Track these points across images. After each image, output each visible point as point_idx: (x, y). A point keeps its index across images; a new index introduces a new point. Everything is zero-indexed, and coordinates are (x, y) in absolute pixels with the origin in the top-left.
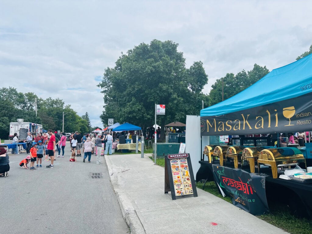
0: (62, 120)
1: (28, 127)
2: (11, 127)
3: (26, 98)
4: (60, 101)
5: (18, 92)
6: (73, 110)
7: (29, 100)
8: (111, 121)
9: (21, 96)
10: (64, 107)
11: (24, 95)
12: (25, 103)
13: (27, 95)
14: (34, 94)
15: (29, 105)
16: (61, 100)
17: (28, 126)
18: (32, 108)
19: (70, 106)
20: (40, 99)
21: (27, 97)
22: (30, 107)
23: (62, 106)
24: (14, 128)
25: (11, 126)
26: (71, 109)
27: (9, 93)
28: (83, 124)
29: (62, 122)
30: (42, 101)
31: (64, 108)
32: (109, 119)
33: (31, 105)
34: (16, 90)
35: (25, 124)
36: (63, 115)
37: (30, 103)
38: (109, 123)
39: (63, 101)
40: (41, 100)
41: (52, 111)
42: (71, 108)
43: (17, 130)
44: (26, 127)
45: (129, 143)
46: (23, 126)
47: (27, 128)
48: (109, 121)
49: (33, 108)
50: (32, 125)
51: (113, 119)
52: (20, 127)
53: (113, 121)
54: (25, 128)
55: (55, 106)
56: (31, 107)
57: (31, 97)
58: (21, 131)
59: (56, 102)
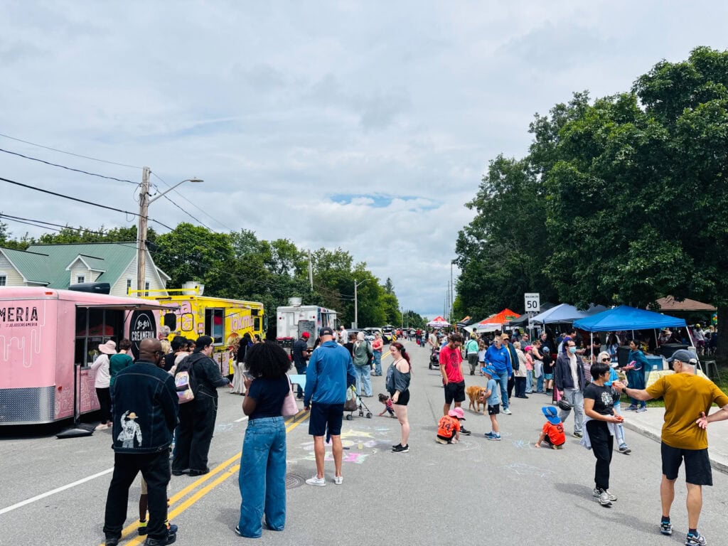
0: (354, 298)
1: (314, 317)
2: (280, 318)
3: (274, 252)
4: (345, 254)
5: (259, 239)
6: (370, 273)
7: (281, 256)
8: (532, 300)
9: (265, 248)
10: (352, 267)
11: (271, 246)
12: (273, 263)
13: (276, 245)
14: (290, 243)
15: (280, 266)
16: (346, 252)
17: (315, 313)
18: (286, 272)
19: (365, 264)
20: (300, 252)
21: (276, 250)
22: (282, 270)
23: (348, 266)
24: (286, 318)
25: (279, 315)
26: (367, 272)
27: (242, 242)
28: (390, 306)
29: (354, 301)
30: (304, 257)
31: (353, 270)
32: (526, 295)
33: (284, 266)
34: (255, 235)
35: (306, 310)
36: (356, 286)
37: (283, 262)
38: (527, 306)
39: (349, 255)
40: (303, 254)
41: (329, 278)
42: (367, 269)
43: (291, 323)
44: (311, 318)
45: (658, 370)
46: (303, 314)
47: (313, 320)
48: (526, 300)
49: (289, 272)
50: (322, 312)
51: (538, 294)
52: (298, 319)
53: (538, 300)
54: (310, 320)
55: (333, 266)
56: (284, 271)
57: (283, 249)
58: (301, 327)
59: (336, 258)
